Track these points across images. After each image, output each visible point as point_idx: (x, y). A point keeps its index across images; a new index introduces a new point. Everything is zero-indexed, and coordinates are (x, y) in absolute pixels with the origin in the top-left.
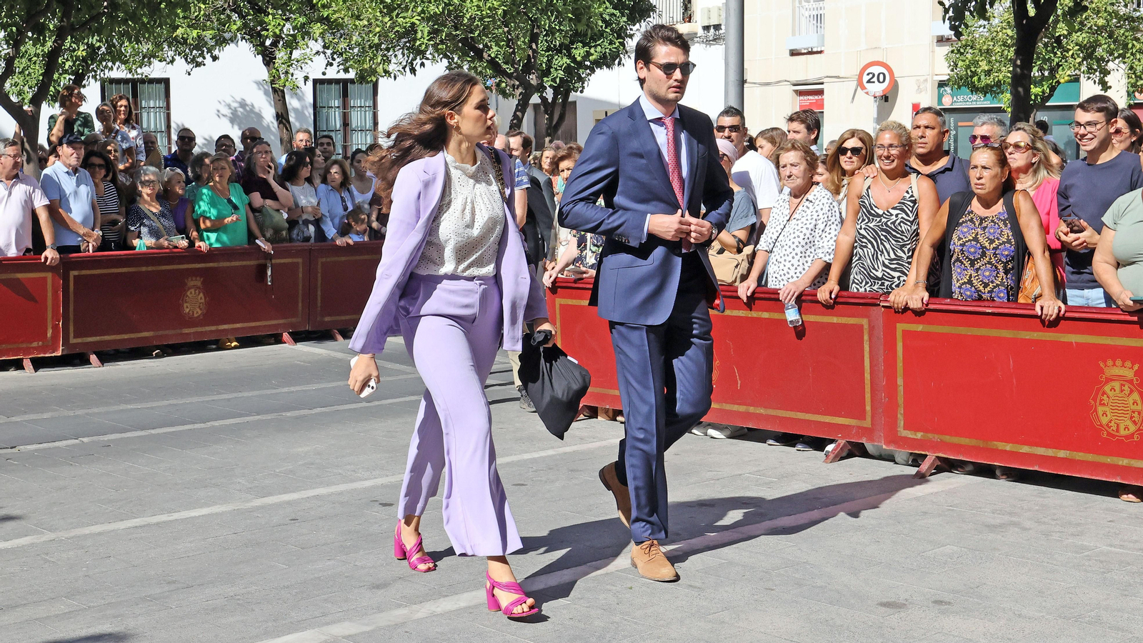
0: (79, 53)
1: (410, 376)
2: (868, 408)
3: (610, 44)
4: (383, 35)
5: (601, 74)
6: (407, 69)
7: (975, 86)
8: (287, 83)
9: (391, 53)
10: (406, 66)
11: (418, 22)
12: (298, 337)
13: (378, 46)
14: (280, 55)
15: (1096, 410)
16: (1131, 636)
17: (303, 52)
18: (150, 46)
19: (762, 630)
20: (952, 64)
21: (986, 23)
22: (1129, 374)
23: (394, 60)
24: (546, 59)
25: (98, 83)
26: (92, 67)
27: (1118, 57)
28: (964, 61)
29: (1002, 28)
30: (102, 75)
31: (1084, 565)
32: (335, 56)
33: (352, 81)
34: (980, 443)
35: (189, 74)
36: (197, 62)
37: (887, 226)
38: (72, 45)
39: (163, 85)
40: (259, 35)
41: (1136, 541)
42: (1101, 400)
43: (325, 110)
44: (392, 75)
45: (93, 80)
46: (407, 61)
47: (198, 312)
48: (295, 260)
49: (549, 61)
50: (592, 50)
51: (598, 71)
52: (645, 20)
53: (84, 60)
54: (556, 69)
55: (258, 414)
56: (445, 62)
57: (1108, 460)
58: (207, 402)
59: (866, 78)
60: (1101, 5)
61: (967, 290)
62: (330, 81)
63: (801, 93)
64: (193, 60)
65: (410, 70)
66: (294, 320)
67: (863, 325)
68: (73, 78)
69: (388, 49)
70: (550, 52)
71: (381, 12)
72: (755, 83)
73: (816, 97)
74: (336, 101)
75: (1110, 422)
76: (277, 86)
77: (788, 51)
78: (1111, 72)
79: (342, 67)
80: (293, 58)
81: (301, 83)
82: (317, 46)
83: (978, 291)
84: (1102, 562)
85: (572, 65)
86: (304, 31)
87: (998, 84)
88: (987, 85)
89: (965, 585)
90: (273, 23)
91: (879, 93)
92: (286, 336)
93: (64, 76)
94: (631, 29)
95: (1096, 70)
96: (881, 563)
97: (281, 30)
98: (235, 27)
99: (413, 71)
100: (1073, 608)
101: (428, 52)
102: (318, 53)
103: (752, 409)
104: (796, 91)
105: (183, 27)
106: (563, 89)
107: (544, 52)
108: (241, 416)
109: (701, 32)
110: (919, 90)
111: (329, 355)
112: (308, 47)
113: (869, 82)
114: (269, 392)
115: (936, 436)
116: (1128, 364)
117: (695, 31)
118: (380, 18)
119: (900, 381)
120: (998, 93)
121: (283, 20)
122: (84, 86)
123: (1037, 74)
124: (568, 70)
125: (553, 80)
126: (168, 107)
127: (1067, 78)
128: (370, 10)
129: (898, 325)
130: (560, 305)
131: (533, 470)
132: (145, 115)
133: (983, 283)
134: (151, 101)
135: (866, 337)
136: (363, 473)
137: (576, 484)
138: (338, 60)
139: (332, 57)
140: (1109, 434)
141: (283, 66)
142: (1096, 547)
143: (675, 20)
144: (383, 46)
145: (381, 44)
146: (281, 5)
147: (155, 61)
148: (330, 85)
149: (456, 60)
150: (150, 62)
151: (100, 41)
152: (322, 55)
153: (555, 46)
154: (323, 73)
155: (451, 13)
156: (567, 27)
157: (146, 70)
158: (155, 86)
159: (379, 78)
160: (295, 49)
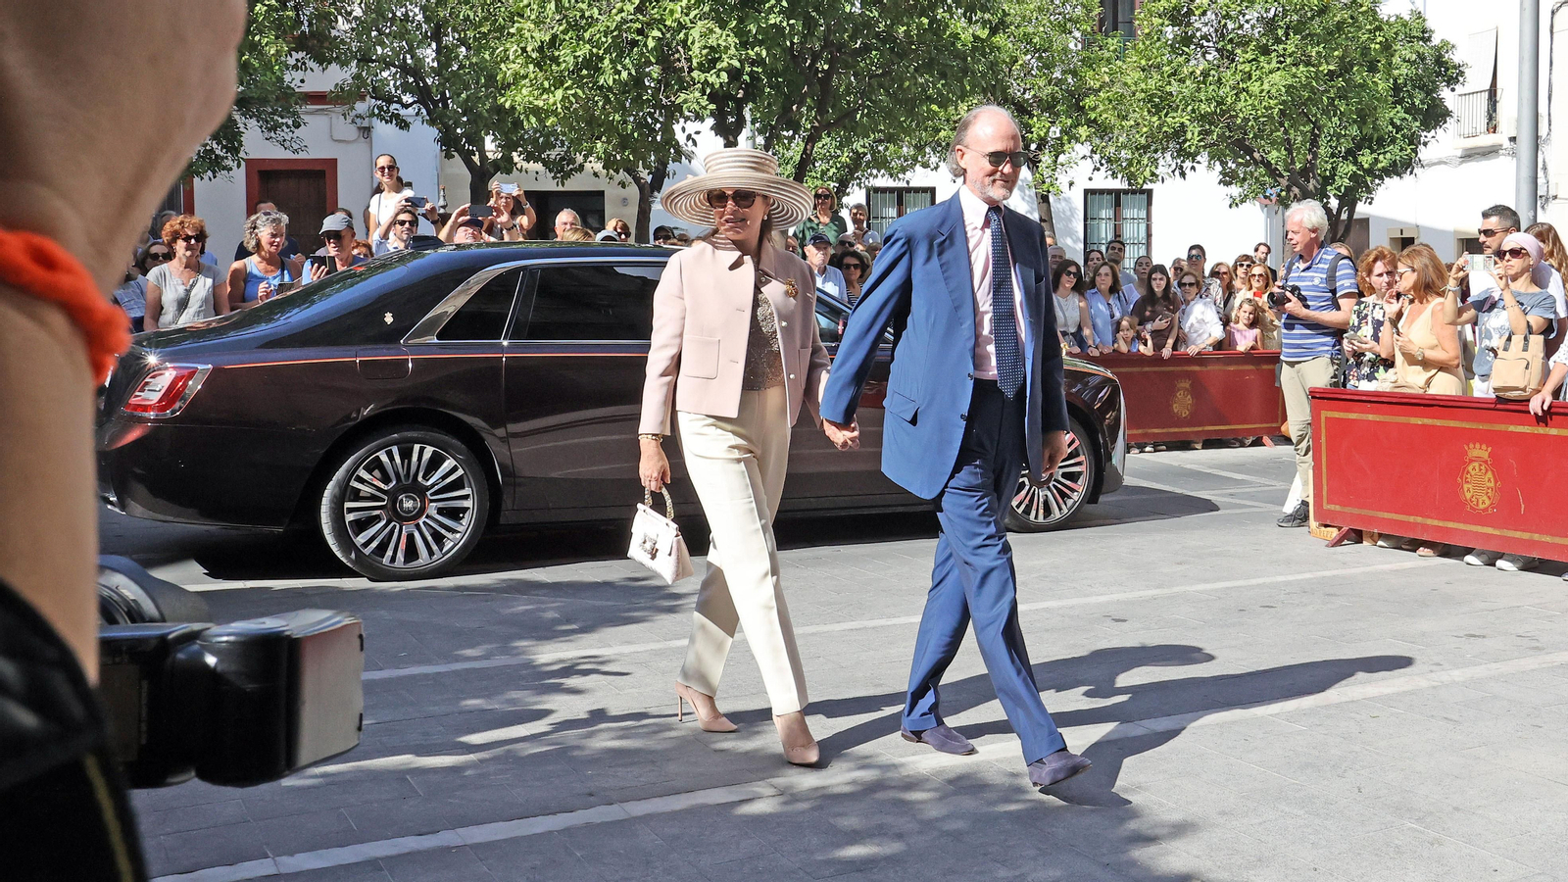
0: (843, 160)
3: (1400, 151)
4: (1150, 136)
5: (1391, 183)
6: (1177, 172)
8: (1051, 189)
9: (1159, 154)
10: (1175, 169)
11: (1188, 123)
13: (1145, 148)
17: (1069, 155)
18: (912, 151)
23: (1161, 162)
24: (1330, 166)
25: (864, 191)
26: (856, 174)
30: (867, 183)
32: (1103, 161)
33: (1126, 192)
38: (835, 149)
39: (929, 194)
43: (1095, 222)
44: (1160, 178)
45: (858, 188)
46: (1177, 163)
49: (1334, 169)
50: (1381, 157)
51: (1386, 179)
52: (1441, 127)
53: (848, 166)
54: (1341, 177)
56: (1218, 167)
62: (1102, 192)
65: (1180, 174)
69: (1156, 151)
70: (1335, 159)
71: (1149, 112)
74: (1108, 212)
76: (1040, 190)
79: (1111, 173)
80: (1058, 162)
81: (1064, 187)
82: (1085, 149)
85: (1359, 172)
86: (1069, 135)
90: (1037, 125)
94: (1426, 137)
97: (1048, 131)
99: (1183, 175)
101: (1199, 157)
102: (1083, 157)
103: (1536, 537)
105: (945, 130)
106: (1349, 200)
107: (1327, 159)
109: (1507, 144)
112: (1074, 151)
117: (1500, 143)
118: (1148, 118)
121: (1048, 122)
122: (848, 194)
124: (1353, 177)
125: (1338, 189)
128: (1137, 109)
130: (1328, 418)
131: (1286, 592)
137: (1331, 609)
138: (1105, 167)
139: (1100, 162)
141: (1048, 170)
143: (1478, 131)
144: (1152, 148)
145: (1149, 146)
146: (1049, 107)
147: (918, 167)
148: (1101, 196)
149: (1230, 164)
150: (912, 166)
151: (864, 146)
152: (1089, 160)
153: (1340, 152)
154: (1090, 179)
155: (1223, 113)
156: (1354, 131)
157: (908, 176)
158: (920, 196)
159: (1150, 185)
160: (1060, 152)
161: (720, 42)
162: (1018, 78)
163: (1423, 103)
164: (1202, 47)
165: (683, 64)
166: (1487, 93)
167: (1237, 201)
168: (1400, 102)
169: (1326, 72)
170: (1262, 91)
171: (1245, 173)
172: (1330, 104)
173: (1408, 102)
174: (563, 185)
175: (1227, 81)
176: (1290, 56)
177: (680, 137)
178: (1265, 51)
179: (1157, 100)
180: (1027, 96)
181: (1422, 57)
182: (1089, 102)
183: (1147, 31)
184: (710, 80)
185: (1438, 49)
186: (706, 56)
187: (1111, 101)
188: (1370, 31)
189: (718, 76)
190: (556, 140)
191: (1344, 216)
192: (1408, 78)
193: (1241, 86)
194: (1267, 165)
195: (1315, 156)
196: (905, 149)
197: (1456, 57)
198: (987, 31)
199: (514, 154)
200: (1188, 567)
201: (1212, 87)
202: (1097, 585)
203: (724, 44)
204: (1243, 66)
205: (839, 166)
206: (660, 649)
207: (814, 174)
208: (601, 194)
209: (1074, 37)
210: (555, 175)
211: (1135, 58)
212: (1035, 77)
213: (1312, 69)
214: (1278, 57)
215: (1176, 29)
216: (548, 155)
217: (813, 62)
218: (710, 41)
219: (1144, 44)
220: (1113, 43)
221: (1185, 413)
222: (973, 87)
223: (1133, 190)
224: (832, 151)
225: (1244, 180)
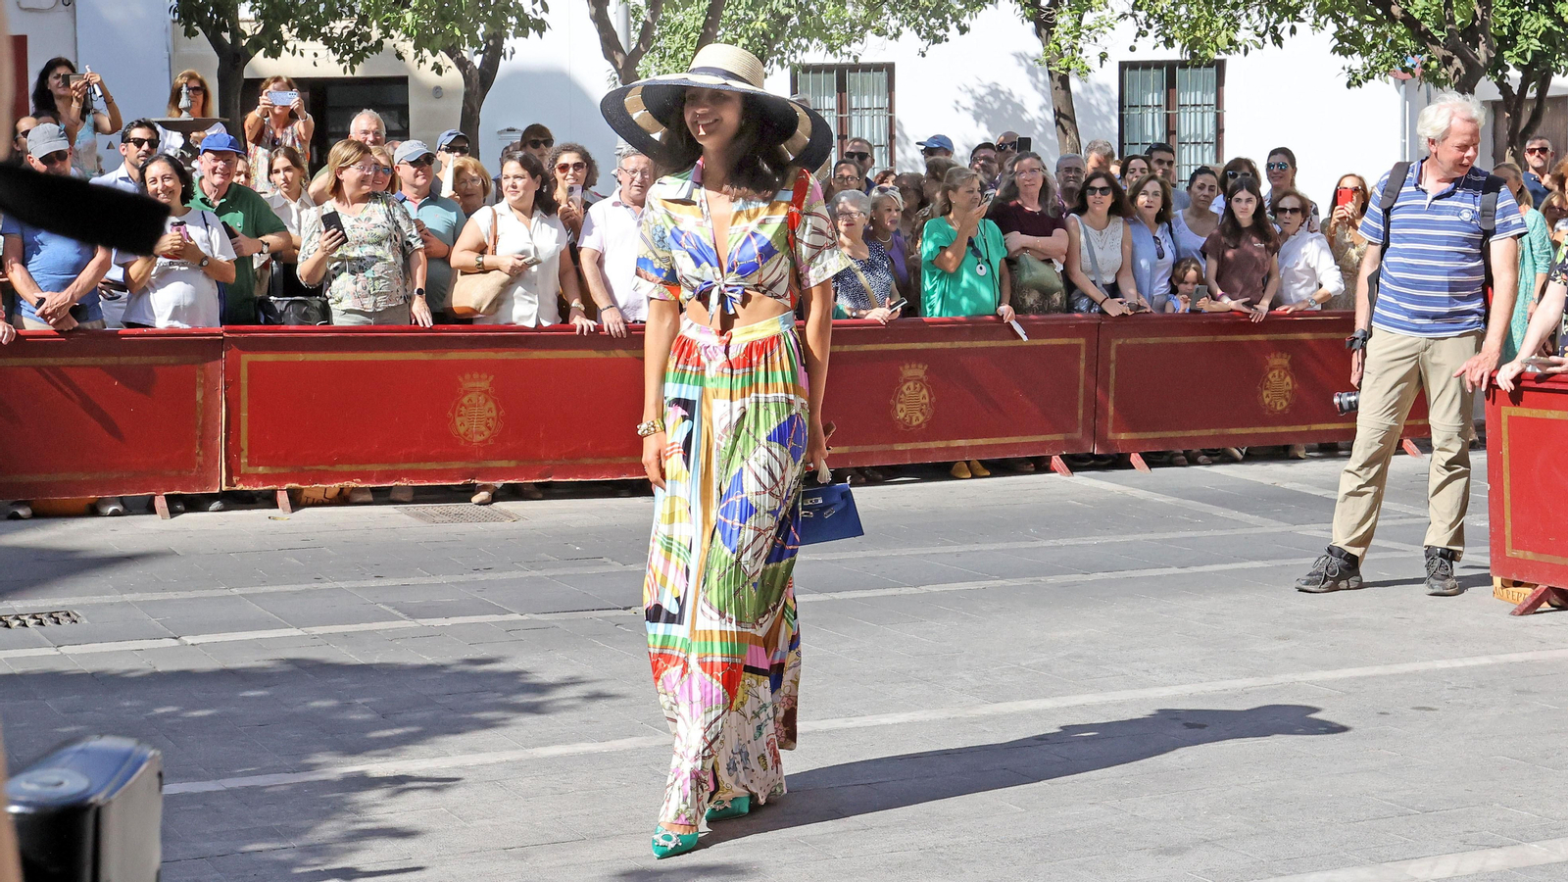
0: (758, 25)
1: (1254, 531)
6: (1268, 37)
8: (1072, 66)
9: (1241, 11)
10: (1265, 32)
12: (1077, 463)
14: (1063, 20)
17: (1099, 14)
18: (862, 12)
23: (1244, 23)
24: (1510, 19)
25: (787, 72)
26: (777, 46)
30: (792, 59)
32: (1152, 21)
33: (1183, 65)
35: (924, 55)
36: (935, 36)
38: (748, 12)
39: (884, 74)
43: (1136, 112)
44: (1242, 48)
45: (779, 67)
46: (1268, 24)
47: (918, 419)
48: (1074, 341)
53: (766, 35)
54: (1527, 37)
55: (1002, 578)
56: (1332, 27)
58: (925, 555)
62: (1146, 65)
64: (928, 35)
65: (1273, 39)
66: (1071, 436)
69: (1236, 8)
70: (1517, 8)
74: (1156, 95)
76: (1057, 69)
79: (1162, 38)
80: (1083, 24)
81: (1093, 62)
82: (1123, 5)
85: (1556, 28)
92: (1057, 461)
99: (1278, 40)
101: (1302, 12)
102: (1121, 16)
106: (1539, 70)
107: (1505, 9)
108: (975, 579)
111: (1124, 494)
112: (1107, 7)
114: (1023, 545)
124: (1547, 36)
125: (1522, 55)
126: (891, 108)
130: (1510, 417)
131: (1450, 687)
132: (855, 120)
134: (866, 97)
136: (1161, 675)
137: (1525, 715)
138: (1156, 27)
139: (1147, 23)
141: (1067, 37)
147: (870, 35)
148: (1145, 71)
149: (1351, 22)
150: (862, 36)
152: (1131, 19)
154: (1132, 49)
157: (855, 47)
158: (872, 75)
159: (1223, 56)
160: (1086, 10)
167: (1359, 77)
171: (1376, 35)
174: (353, 70)
190: (342, 6)
191: (1531, 94)
194: (1410, 21)
196: (850, 8)
199: (284, 27)
200: (1294, 643)
202: (1157, 670)
205: (751, 35)
206: (520, 761)
208: (403, 81)
210: (342, 56)
216: (331, 29)
221: (1282, 405)
223: (1196, 62)
224: (741, 12)
225: (1374, 46)
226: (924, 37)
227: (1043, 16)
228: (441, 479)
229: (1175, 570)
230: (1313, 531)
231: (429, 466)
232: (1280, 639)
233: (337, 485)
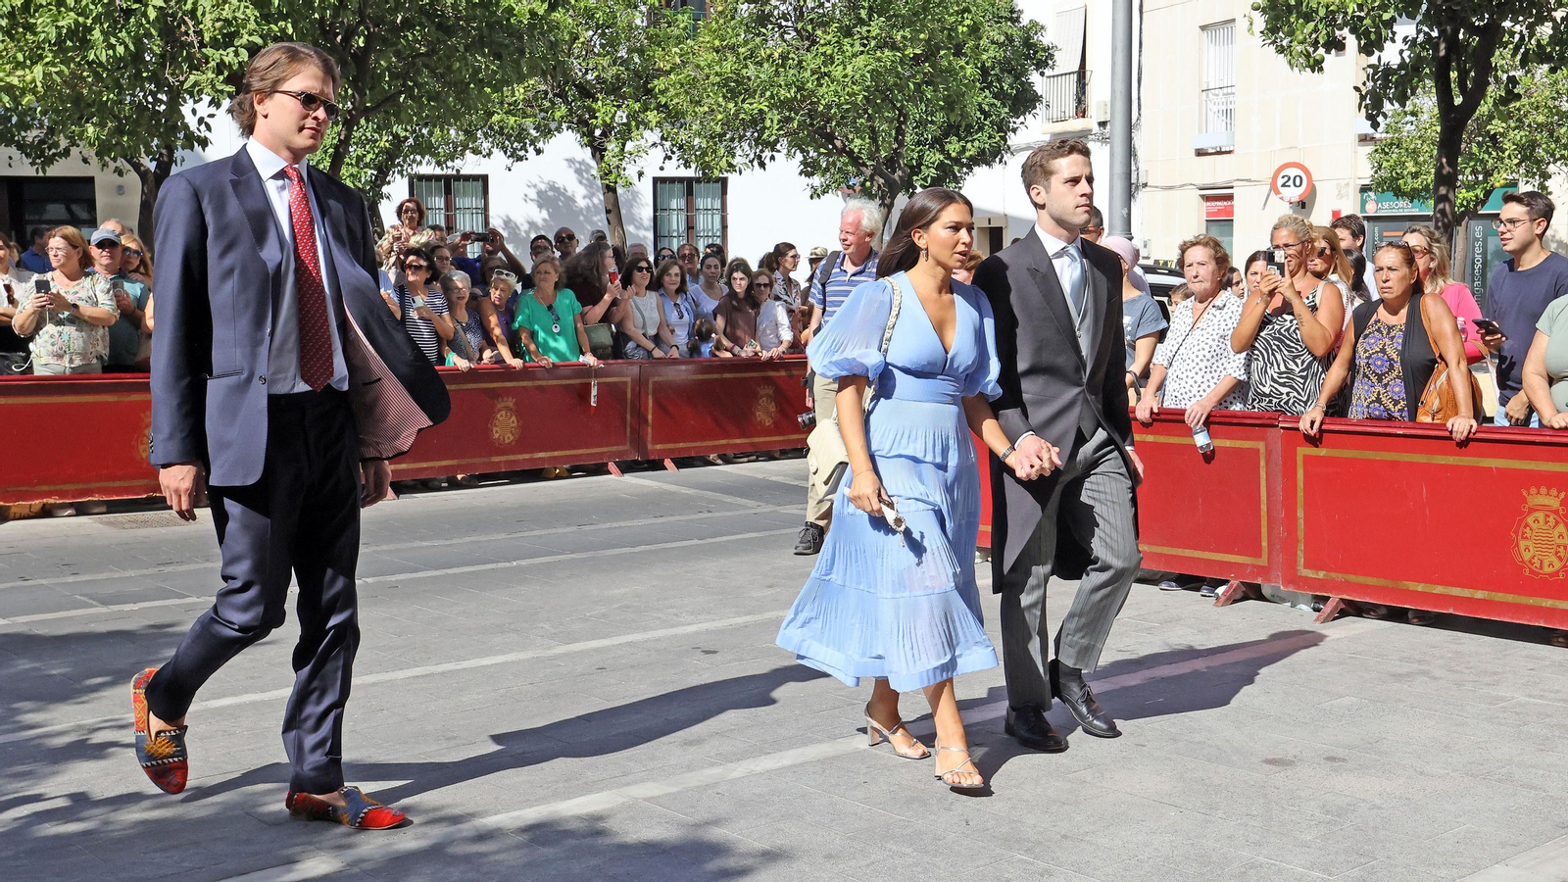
0: (382, 144)
1: (751, 511)
2: (1265, 544)
3: (989, 139)
4: (726, 124)
5: (980, 171)
6: (756, 163)
7: (1400, 190)
8: (618, 180)
9: (736, 143)
10: (754, 159)
11: (766, 109)
12: (627, 467)
13: (721, 136)
14: (611, 147)
15: (1517, 545)
16: (1544, 794)
17: (637, 143)
18: (462, 137)
19: (1128, 791)
20: (1376, 164)
21: (1414, 119)
22: (1555, 503)
23: (738, 152)
24: (917, 154)
25: (406, 180)
26: (397, 161)
27: (1559, 159)
28: (1388, 161)
29: (1432, 124)
30: (410, 171)
31: (1498, 717)
32: (675, 149)
33: (698, 180)
34: (1388, 583)
35: (510, 170)
36: (518, 156)
37: (1280, 333)
38: (374, 134)
39: (480, 183)
40: (586, 123)
41: (1557, 691)
42: (1524, 533)
43: (666, 213)
44: (738, 170)
45: (399, 176)
46: (755, 153)
47: (509, 438)
48: (623, 379)
49: (921, 157)
50: (969, 145)
51: (976, 169)
52: (1030, 112)
53: (387, 151)
54: (928, 167)
56: (799, 156)
57: (1531, 601)
58: (516, 538)
59: (1280, 181)
60: (1540, 99)
61: (1375, 409)
62: (672, 180)
63: (1207, 198)
64: (512, 156)
65: (759, 163)
66: (621, 448)
67: (1257, 451)
68: (375, 173)
69: (732, 140)
70: (921, 147)
71: (724, 97)
72: (1157, 187)
73: (1225, 203)
74: (679, 202)
75: (1533, 558)
76: (607, 182)
77: (1194, 151)
78: (1553, 176)
80: (626, 150)
81: (633, 178)
82: (653, 136)
83: (1387, 410)
84: (1517, 713)
86: (637, 121)
87: (1426, 188)
88: (1414, 190)
89: (1362, 740)
90: (603, 110)
91: (1295, 199)
92: (612, 466)
93: (366, 170)
94: (1015, 123)
95: (1535, 174)
96: (1270, 716)
97: (614, 116)
98: (558, 114)
99: (762, 165)
100: (1482, 765)
101: (779, 145)
102: (654, 145)
104: (1202, 196)
105: (499, 114)
109: (1096, 129)
110: (1340, 196)
111: (658, 488)
112: (643, 138)
113: (1284, 185)
115: (1340, 575)
116: (1554, 492)
117: (1089, 127)
119: (1300, 513)
120: (1427, 199)
121: (614, 106)
122: (389, 183)
123: (1470, 178)
124: (941, 166)
125: (925, 179)
126: (486, 208)
127: (1502, 182)
128: (711, 94)
129: (1298, 448)
132: (461, 218)
133: (1393, 400)
134: (467, 200)
135: (1262, 463)
136: (686, 617)
138: (677, 155)
139: (671, 150)
140: (1531, 571)
141: (614, 159)
142: (1513, 698)
143: (1067, 115)
144: (728, 136)
145: (725, 134)
146: (614, 89)
147: (468, 154)
148: (671, 185)
149: (812, 153)
150: (462, 154)
151: (406, 130)
152: (660, 147)
153: (927, 139)
154: (662, 169)
155: (804, 99)
156: (940, 117)
157: (458, 163)
158: (471, 184)
159: (726, 175)
160: (628, 140)
161: (239, 15)
162: (578, 57)
163: (1012, 89)
164: (780, 27)
165: (192, 38)
166: (1076, 75)
167: (819, 192)
168: (989, 86)
169: (912, 55)
170: (845, 76)
171: (828, 162)
172: (916, 90)
173: (996, 87)
174: (44, 171)
175: (808, 65)
176: (874, 38)
177: (192, 122)
178: (848, 32)
179: (733, 84)
180: (589, 77)
181: (1010, 39)
182: (659, 84)
183: (720, 9)
184: (226, 60)
185: (1026, 30)
186: (220, 29)
187: (682, 85)
188: (957, 13)
189: (237, 54)
192: (995, 61)
193: (822, 70)
194: (850, 153)
195: (901, 144)
196: (452, 132)
197: (1046, 39)
198: (546, 6)
200: (779, 589)
201: (792, 71)
202: (683, 614)
203: (243, 17)
204: (825, 49)
205: (377, 151)
207: (349, 161)
208: (91, 180)
209: (640, 12)
210: (34, 160)
211: (707, 39)
212: (599, 55)
213: (898, 54)
214: (861, 39)
215: (752, 6)
216: (25, 138)
217: (347, 39)
218: (224, 13)
219: (717, 22)
220: (684, 19)
221: (767, 422)
222: (530, 68)
223: (707, 179)
224: (368, 134)
225: (827, 170)
226: (509, 156)
227: (596, 144)
228: (128, 494)
229: (696, 542)
230: (792, 510)
231: (117, 484)
232: (769, 587)
233: (37, 502)
